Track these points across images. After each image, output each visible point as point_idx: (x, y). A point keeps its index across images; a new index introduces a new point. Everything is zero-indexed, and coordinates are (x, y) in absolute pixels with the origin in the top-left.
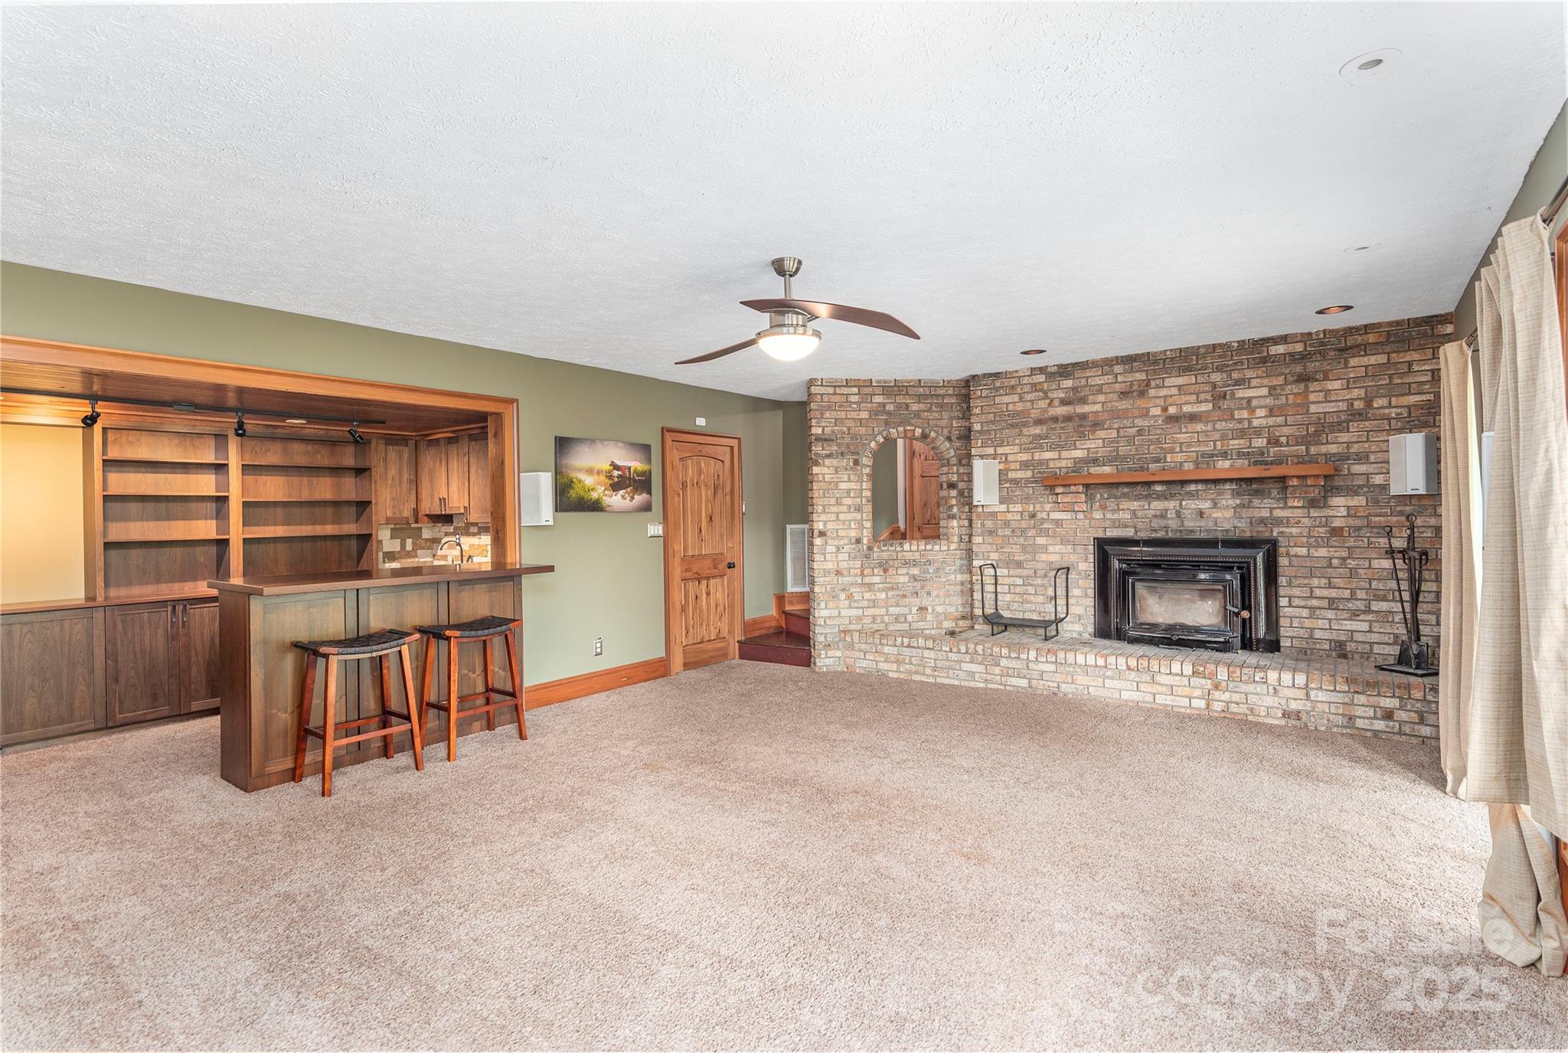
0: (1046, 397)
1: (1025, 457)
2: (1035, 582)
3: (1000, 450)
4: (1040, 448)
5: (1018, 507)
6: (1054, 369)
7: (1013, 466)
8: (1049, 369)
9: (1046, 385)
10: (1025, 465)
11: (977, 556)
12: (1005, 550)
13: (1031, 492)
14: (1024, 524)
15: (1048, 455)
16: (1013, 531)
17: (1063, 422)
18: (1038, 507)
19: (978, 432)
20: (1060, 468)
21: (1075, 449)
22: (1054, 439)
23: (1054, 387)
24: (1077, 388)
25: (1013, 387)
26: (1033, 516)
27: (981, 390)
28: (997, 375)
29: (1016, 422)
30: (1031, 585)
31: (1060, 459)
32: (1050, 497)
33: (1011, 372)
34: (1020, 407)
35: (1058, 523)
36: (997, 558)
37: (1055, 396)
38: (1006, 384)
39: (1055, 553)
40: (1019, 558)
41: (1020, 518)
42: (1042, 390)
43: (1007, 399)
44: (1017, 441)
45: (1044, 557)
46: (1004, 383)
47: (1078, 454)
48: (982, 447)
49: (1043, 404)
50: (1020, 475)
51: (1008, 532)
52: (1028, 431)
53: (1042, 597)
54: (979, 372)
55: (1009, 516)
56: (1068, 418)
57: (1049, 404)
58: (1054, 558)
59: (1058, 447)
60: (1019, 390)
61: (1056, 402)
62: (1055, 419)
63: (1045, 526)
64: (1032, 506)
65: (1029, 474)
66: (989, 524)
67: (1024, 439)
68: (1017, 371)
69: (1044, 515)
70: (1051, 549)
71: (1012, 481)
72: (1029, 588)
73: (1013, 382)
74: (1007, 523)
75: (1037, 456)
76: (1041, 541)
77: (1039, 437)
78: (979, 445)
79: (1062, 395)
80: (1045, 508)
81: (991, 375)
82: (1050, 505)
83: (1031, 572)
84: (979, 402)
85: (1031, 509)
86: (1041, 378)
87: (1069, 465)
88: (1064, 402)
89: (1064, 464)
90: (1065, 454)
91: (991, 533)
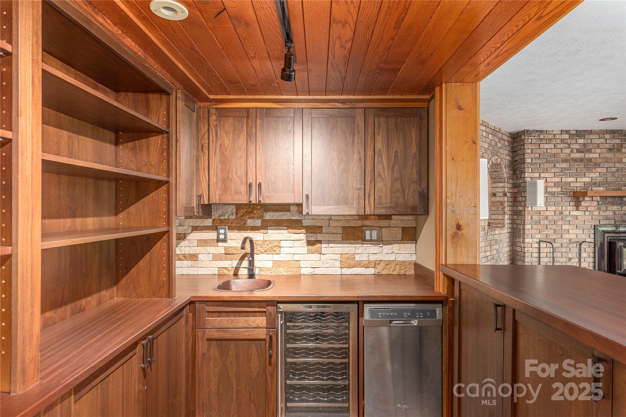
0: (569, 147)
1: (557, 180)
2: (562, 251)
3: (543, 175)
4: (566, 175)
5: (553, 208)
6: (574, 132)
7: (550, 185)
8: (571, 132)
9: (569, 141)
10: (556, 184)
11: (528, 236)
12: (544, 233)
13: (560, 200)
14: (556, 218)
15: (570, 179)
16: (550, 222)
17: (579, 162)
18: (564, 208)
19: (529, 163)
20: (577, 187)
21: (585, 177)
22: (574, 171)
23: (574, 142)
24: (586, 144)
25: (550, 139)
26: (561, 213)
27: (532, 139)
28: (541, 132)
29: (552, 159)
30: (559, 252)
31: (576, 182)
32: (571, 203)
33: (549, 131)
34: (554, 151)
35: (576, 217)
36: (540, 237)
37: (574, 147)
38: (547, 137)
39: (574, 234)
40: (553, 237)
41: (554, 214)
42: (567, 143)
43: (547, 146)
44: (553, 171)
45: (567, 236)
46: (545, 136)
47: (587, 180)
48: (532, 172)
49: (568, 151)
50: (554, 190)
51: (546, 222)
52: (559, 165)
53: (565, 259)
54: (531, 128)
55: (548, 213)
56: (581, 160)
57: (571, 151)
58: (573, 236)
59: (577, 176)
60: (554, 142)
61: (575, 151)
62: (575, 160)
63: (568, 219)
64: (561, 207)
65: (559, 189)
66: (535, 218)
67: (557, 170)
68: (553, 131)
69: (567, 213)
70: (571, 231)
71: (550, 192)
72: (558, 254)
73: (551, 137)
74: (547, 218)
75: (564, 180)
76: (565, 227)
77: (566, 169)
78: (530, 171)
79: (578, 147)
80: (569, 208)
81: (537, 131)
82: (571, 207)
83: (560, 245)
84: (530, 146)
85: (560, 209)
86: (567, 136)
87: (582, 186)
88: (579, 151)
89: (578, 185)
90: (579, 179)
91: (536, 223)
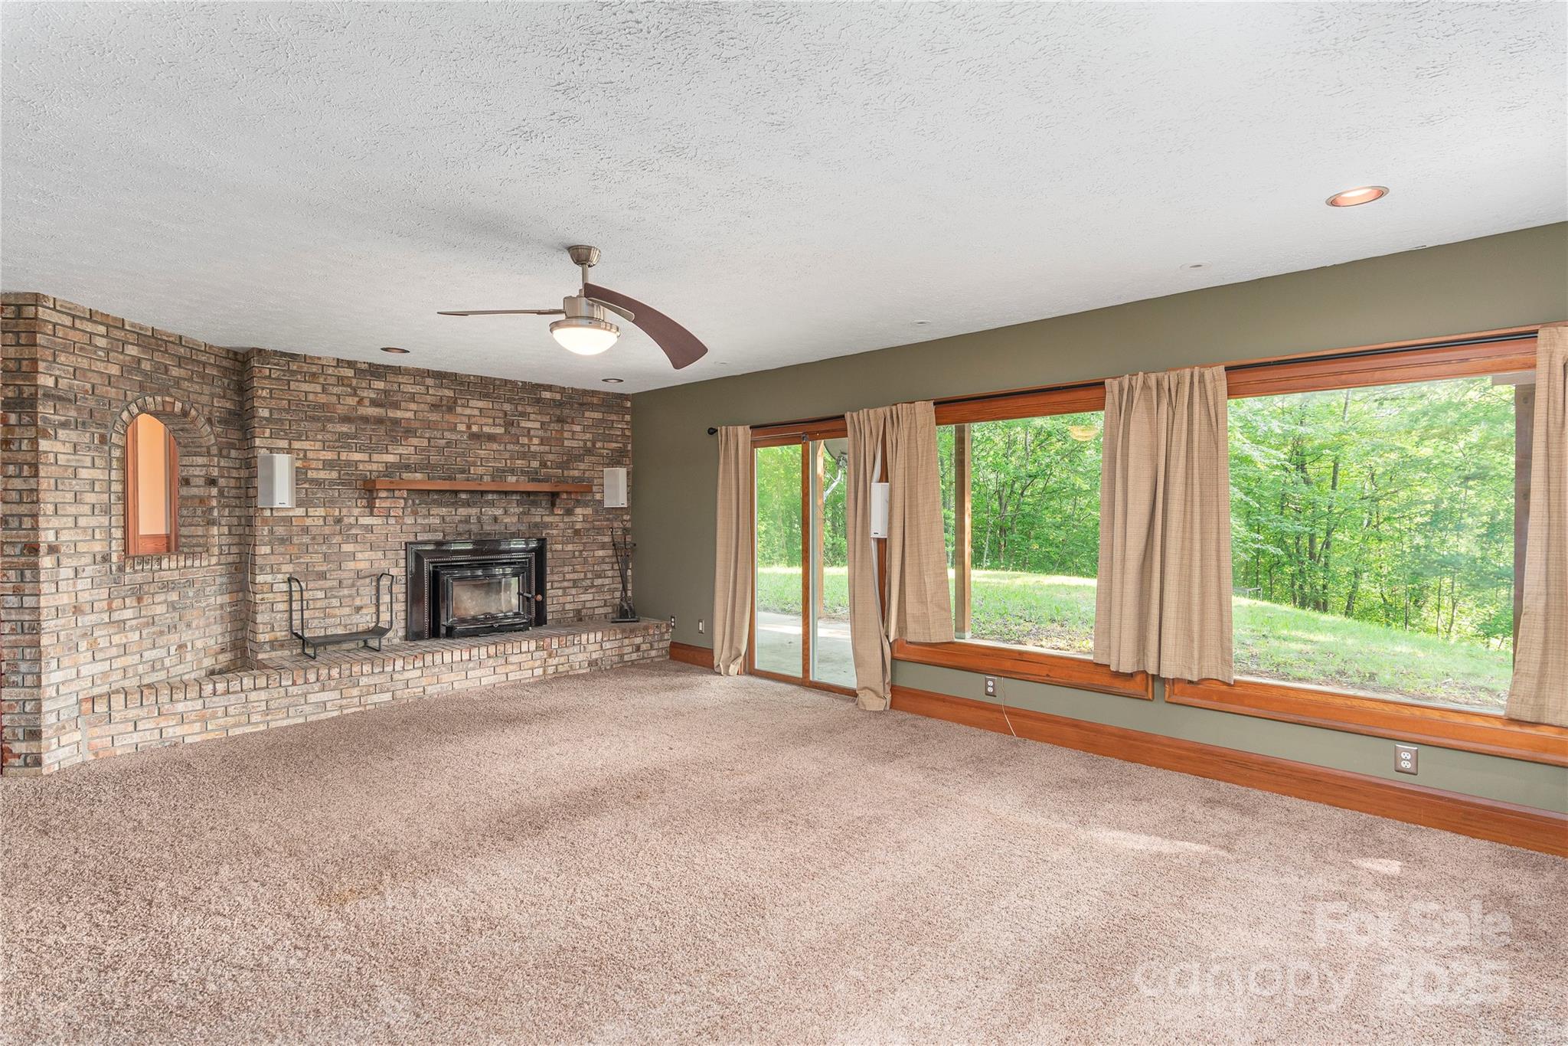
0: (355, 394)
1: (329, 455)
2: (341, 594)
3: (296, 445)
4: (349, 448)
5: (321, 511)
6: (364, 366)
7: (314, 465)
8: (359, 365)
9: (354, 382)
10: (328, 465)
11: (262, 569)
12: (302, 560)
13: (337, 494)
14: (327, 530)
15: (357, 456)
16: (314, 539)
17: (375, 424)
18: (345, 512)
19: (265, 419)
20: (370, 471)
21: (387, 453)
22: (363, 440)
23: (364, 385)
24: (389, 391)
25: (314, 375)
26: (339, 521)
27: (270, 369)
28: (293, 357)
29: (319, 415)
30: (335, 597)
31: (370, 461)
32: (359, 501)
33: (310, 357)
34: (323, 399)
35: (370, 529)
36: (291, 571)
37: (365, 395)
38: (305, 369)
39: (365, 560)
40: (321, 569)
41: (322, 523)
42: (350, 386)
43: (305, 387)
44: (319, 437)
45: (351, 565)
46: (301, 367)
47: (390, 458)
48: (271, 437)
49: (352, 401)
50: (322, 475)
51: (306, 539)
52: (334, 427)
53: (348, 608)
54: (269, 346)
55: (309, 522)
56: (380, 421)
57: (358, 402)
58: (363, 565)
59: (370, 450)
60: (321, 380)
61: (367, 402)
62: (366, 419)
63: (353, 531)
64: (337, 510)
65: (334, 475)
66: (280, 530)
67: (328, 436)
68: (319, 358)
69: (352, 520)
70: (359, 556)
71: (312, 481)
72: (334, 600)
73: (314, 369)
74: (306, 530)
75: (344, 456)
76: (347, 548)
77: (347, 435)
78: (267, 434)
79: (373, 395)
80: (355, 513)
81: (283, 354)
82: (359, 510)
83: (335, 583)
84: (266, 383)
85: (337, 513)
86: (350, 373)
87: (381, 469)
88: (374, 403)
89: (375, 467)
90: (376, 458)
91: (282, 541)
